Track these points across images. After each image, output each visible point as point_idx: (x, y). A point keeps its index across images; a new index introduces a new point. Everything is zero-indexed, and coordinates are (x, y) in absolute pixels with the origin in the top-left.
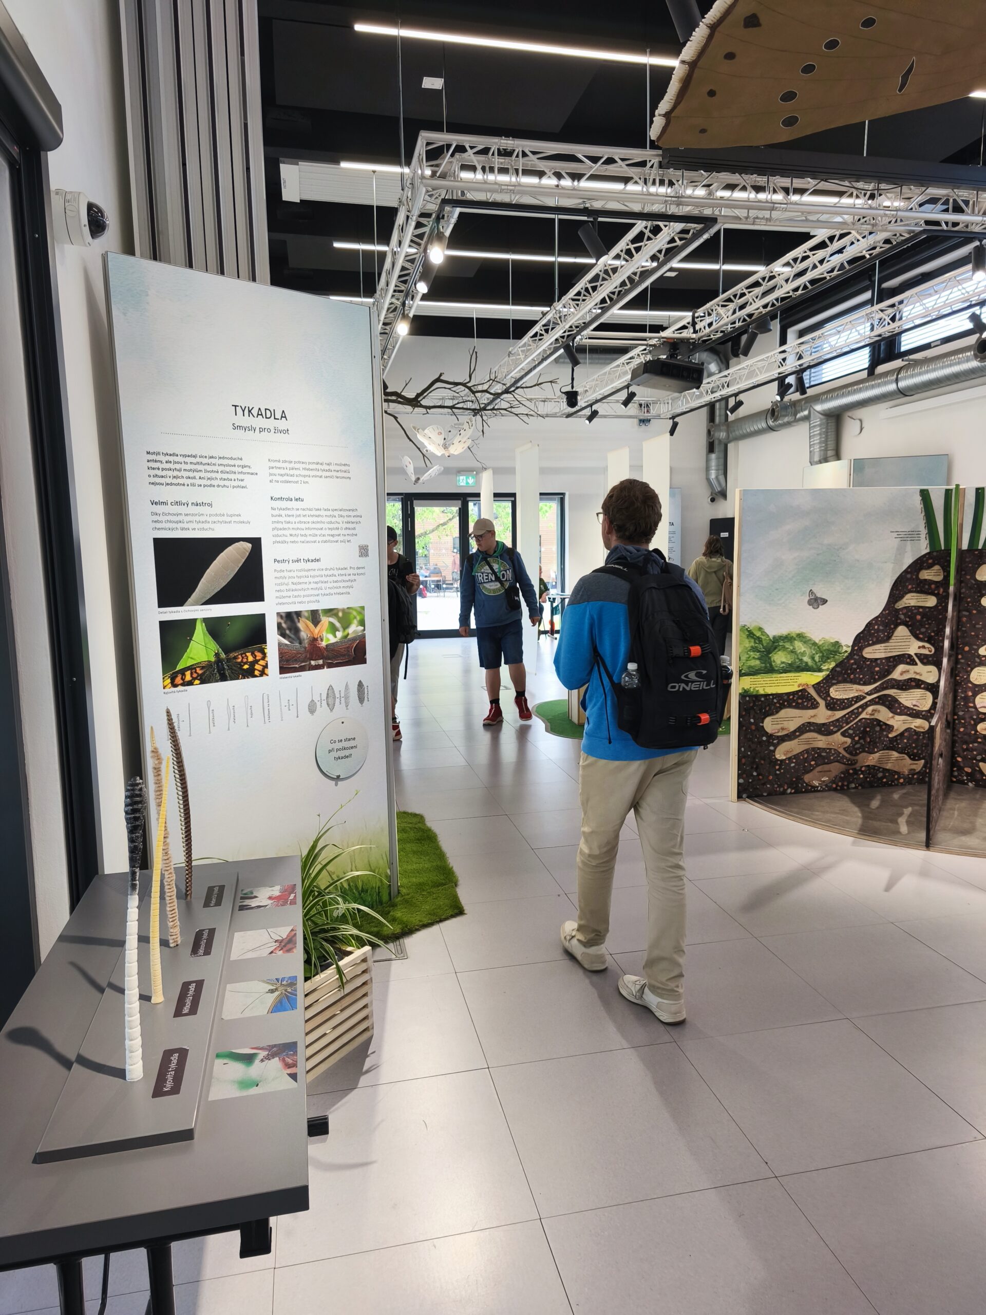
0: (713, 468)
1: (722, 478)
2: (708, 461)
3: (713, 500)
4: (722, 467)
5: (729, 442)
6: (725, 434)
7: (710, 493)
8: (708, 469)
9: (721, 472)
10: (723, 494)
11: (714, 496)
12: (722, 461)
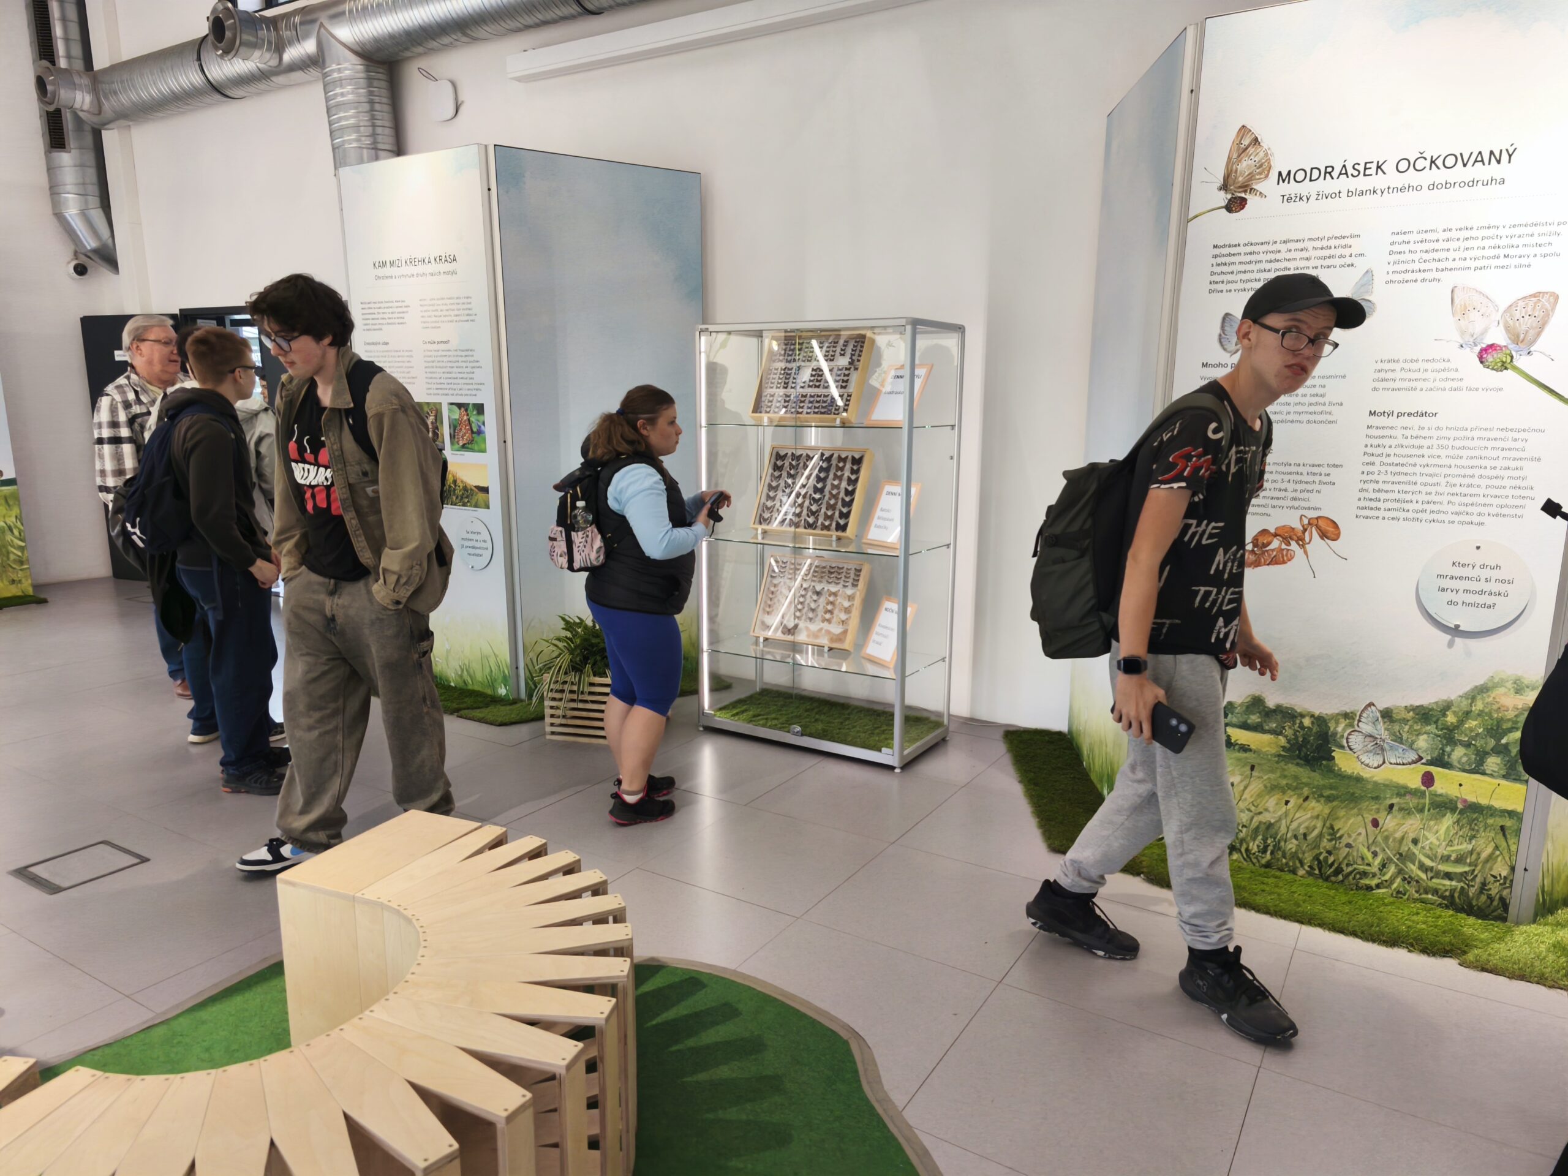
0: (69, 188)
1: (97, 215)
2: (51, 170)
3: (81, 270)
4: (93, 189)
5: (105, 124)
6: (88, 99)
7: (70, 255)
8: (54, 190)
9: (94, 201)
10: (108, 258)
11: (83, 260)
12: (91, 174)
